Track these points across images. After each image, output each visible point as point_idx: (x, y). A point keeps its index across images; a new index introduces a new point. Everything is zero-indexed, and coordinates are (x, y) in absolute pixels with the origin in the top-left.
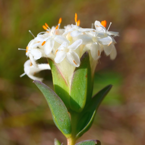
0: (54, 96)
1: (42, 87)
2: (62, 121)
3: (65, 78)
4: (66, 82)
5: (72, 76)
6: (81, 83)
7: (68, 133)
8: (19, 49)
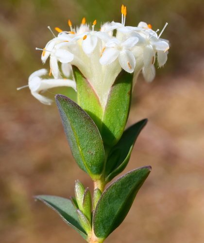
0: (85, 118)
1: (68, 105)
2: (92, 154)
3: (97, 95)
4: (98, 101)
5: (109, 92)
6: (121, 103)
7: (97, 173)
8: (36, 49)
